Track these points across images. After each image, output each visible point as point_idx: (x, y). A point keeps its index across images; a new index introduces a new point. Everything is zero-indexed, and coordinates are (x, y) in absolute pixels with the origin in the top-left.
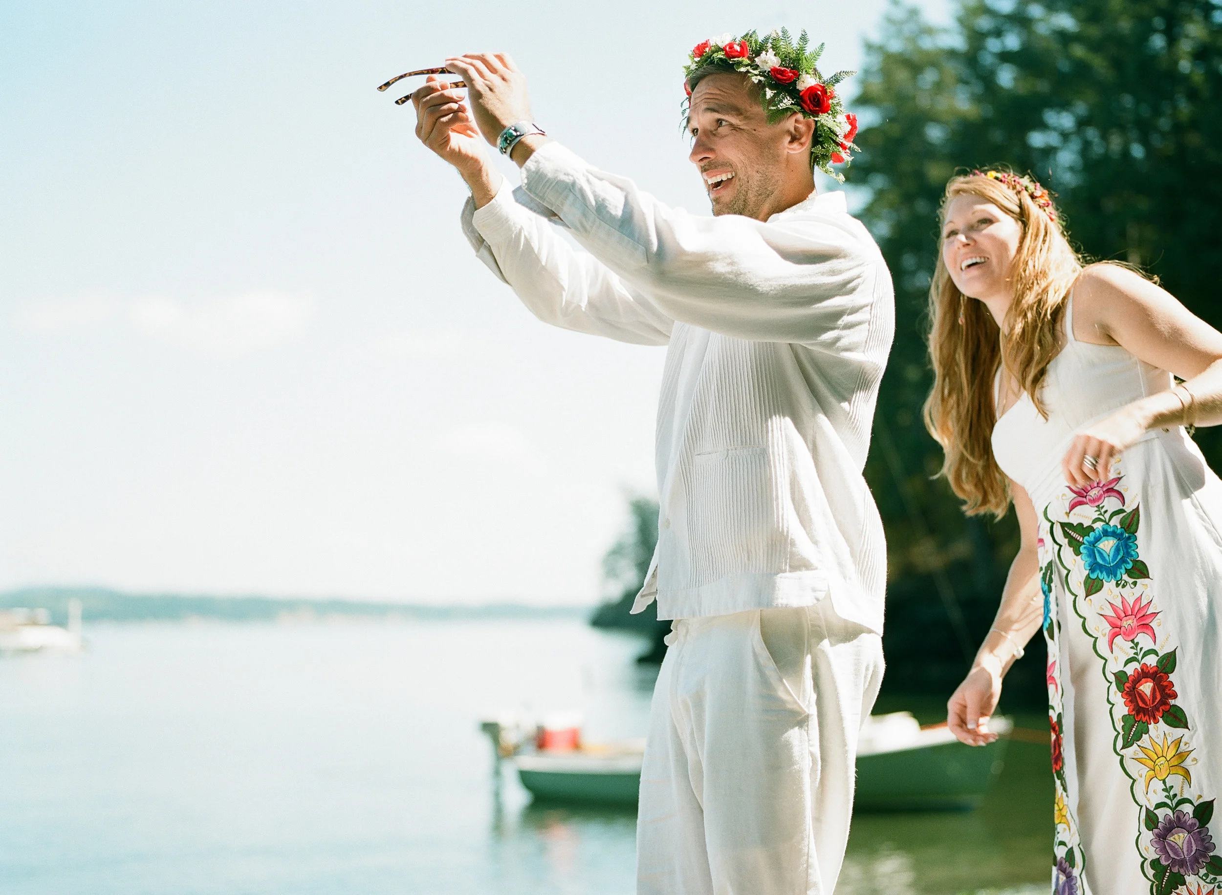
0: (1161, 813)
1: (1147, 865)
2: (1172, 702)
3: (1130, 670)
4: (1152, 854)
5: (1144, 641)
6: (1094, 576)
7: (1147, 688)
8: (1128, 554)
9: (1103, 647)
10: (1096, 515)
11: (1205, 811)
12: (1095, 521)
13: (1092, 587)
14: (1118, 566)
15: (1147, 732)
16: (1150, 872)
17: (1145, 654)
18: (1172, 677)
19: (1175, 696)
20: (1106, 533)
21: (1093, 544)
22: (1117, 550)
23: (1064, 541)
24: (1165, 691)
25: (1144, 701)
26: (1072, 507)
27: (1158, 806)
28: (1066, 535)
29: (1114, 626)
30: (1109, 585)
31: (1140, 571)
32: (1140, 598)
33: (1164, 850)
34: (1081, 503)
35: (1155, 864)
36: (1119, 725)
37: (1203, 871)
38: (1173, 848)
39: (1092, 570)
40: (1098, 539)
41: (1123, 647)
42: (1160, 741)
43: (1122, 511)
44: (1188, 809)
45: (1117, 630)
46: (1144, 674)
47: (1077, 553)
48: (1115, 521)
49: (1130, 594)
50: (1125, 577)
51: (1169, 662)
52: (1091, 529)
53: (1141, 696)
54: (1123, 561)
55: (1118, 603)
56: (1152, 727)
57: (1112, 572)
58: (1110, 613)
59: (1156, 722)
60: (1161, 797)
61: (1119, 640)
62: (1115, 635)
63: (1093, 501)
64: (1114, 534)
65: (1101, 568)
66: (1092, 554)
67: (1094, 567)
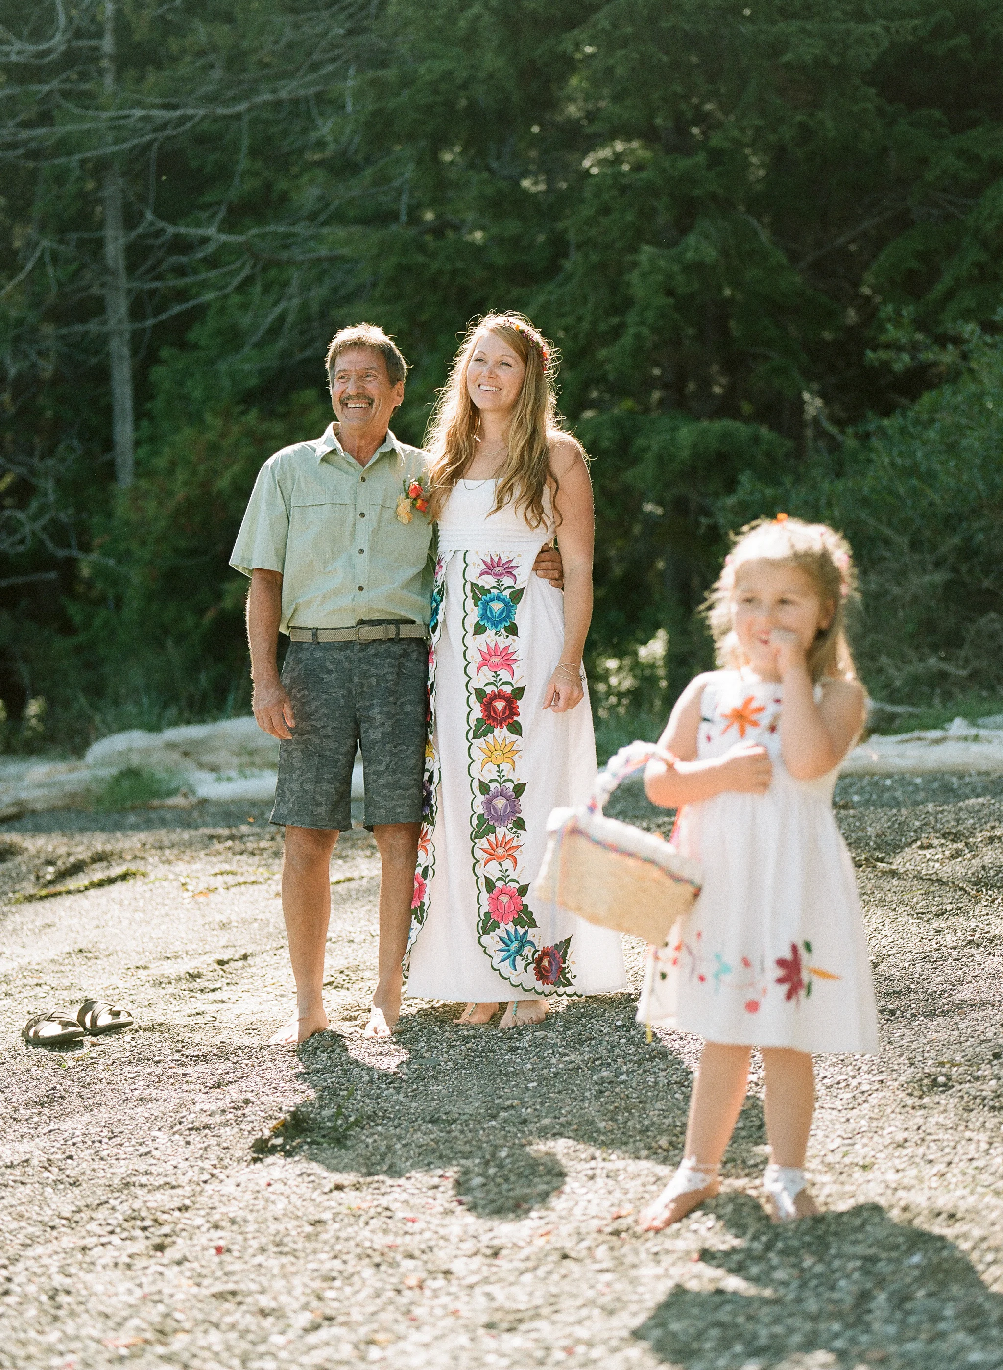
0: (493, 786)
1: (475, 817)
2: (516, 718)
3: (489, 690)
4: (480, 810)
5: (504, 675)
6: (482, 623)
7: (500, 705)
8: (508, 616)
9: (471, 670)
10: (495, 584)
11: (520, 789)
12: (493, 587)
13: (479, 629)
14: (500, 622)
15: (492, 732)
16: (475, 822)
17: (503, 683)
18: (519, 703)
19: (518, 714)
20: (498, 598)
21: (487, 602)
22: (502, 612)
23: (470, 595)
24: (512, 710)
25: (495, 713)
26: (482, 574)
27: (491, 781)
28: (472, 591)
29: (484, 658)
30: (490, 632)
31: (513, 630)
32: (508, 647)
33: (488, 809)
34: (487, 573)
35: (480, 817)
36: (473, 723)
37: (511, 825)
38: (494, 808)
39: (482, 619)
40: (492, 600)
41: (487, 675)
42: (500, 741)
43: (513, 587)
44: (510, 786)
45: (485, 661)
46: (499, 696)
47: (476, 605)
48: (507, 593)
49: (502, 642)
50: (503, 630)
51: (519, 692)
52: (489, 591)
53: (495, 709)
54: (504, 620)
55: (492, 645)
56: (497, 730)
57: (495, 624)
58: (485, 649)
59: (502, 727)
60: (495, 776)
61: (485, 668)
62: (484, 665)
63: (496, 575)
64: (503, 601)
65: (488, 619)
66: (485, 608)
67: (484, 616)
